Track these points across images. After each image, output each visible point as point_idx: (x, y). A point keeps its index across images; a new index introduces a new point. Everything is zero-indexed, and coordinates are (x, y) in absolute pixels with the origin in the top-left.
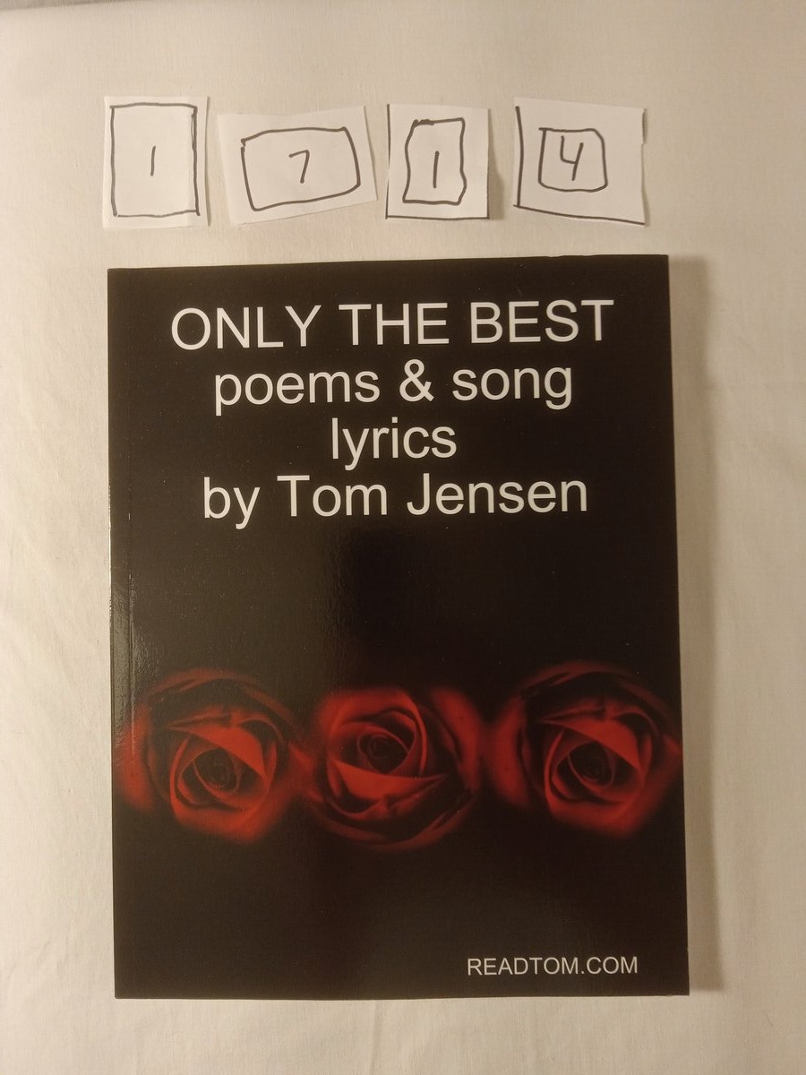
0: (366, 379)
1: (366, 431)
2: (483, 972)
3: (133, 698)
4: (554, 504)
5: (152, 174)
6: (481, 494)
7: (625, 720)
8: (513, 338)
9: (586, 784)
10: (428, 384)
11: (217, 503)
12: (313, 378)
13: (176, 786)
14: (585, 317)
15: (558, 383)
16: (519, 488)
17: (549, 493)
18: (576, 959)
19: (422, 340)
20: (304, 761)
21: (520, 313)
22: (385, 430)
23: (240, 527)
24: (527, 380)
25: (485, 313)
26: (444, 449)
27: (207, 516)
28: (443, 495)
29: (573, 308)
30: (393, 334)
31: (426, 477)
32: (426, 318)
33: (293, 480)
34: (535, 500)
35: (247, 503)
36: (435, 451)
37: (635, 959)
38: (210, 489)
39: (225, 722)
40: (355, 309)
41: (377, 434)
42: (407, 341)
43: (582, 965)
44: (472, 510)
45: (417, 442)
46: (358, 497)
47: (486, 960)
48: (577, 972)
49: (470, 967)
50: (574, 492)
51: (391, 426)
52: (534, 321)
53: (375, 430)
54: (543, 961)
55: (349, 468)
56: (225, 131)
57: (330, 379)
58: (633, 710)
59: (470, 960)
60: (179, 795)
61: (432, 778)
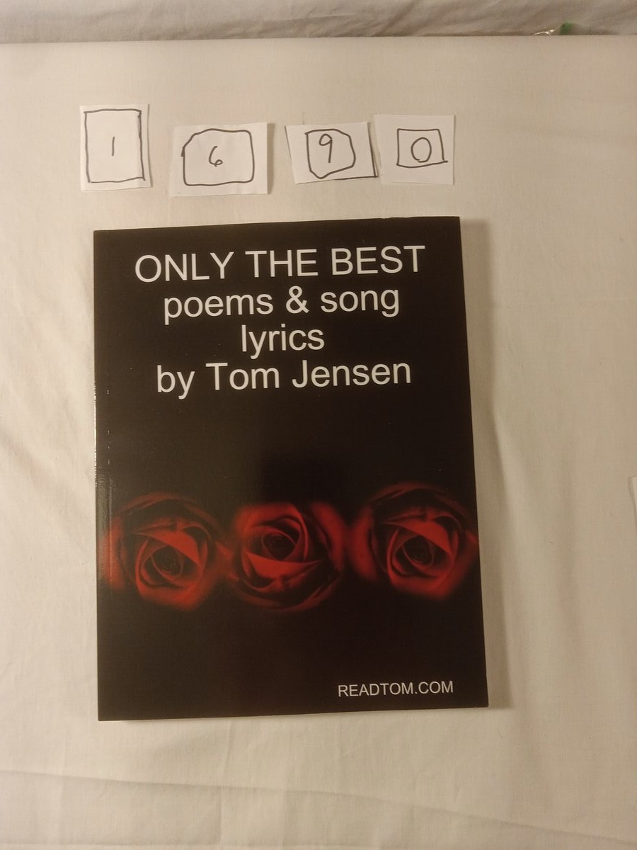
0: (264, 299)
1: (264, 333)
2: (349, 694)
3: (111, 513)
4: (389, 378)
6: (341, 373)
7: (439, 521)
8: (360, 271)
9: (415, 564)
10: (305, 302)
11: (166, 382)
12: (229, 299)
13: (140, 572)
14: (406, 257)
15: (390, 300)
16: (366, 368)
17: (385, 371)
18: (411, 684)
19: (300, 274)
20: (226, 553)
21: (364, 255)
22: (277, 332)
23: (181, 397)
24: (370, 298)
25: (341, 255)
26: (316, 344)
27: (160, 391)
28: (316, 374)
29: (399, 252)
30: (281, 270)
31: (305, 363)
32: (302, 259)
33: (217, 366)
34: (376, 376)
35: (186, 382)
36: (310, 346)
37: (451, 682)
38: (162, 373)
39: (173, 528)
40: (256, 254)
41: (272, 335)
42: (290, 274)
43: (416, 688)
44: (335, 384)
45: (298, 340)
46: (260, 376)
47: (351, 686)
48: (412, 693)
49: (340, 691)
50: (402, 370)
51: (281, 329)
52: (374, 260)
53: (270, 332)
54: (389, 686)
55: (253, 357)
57: (240, 299)
58: (445, 514)
59: (340, 686)
60: (142, 579)
61: (312, 563)
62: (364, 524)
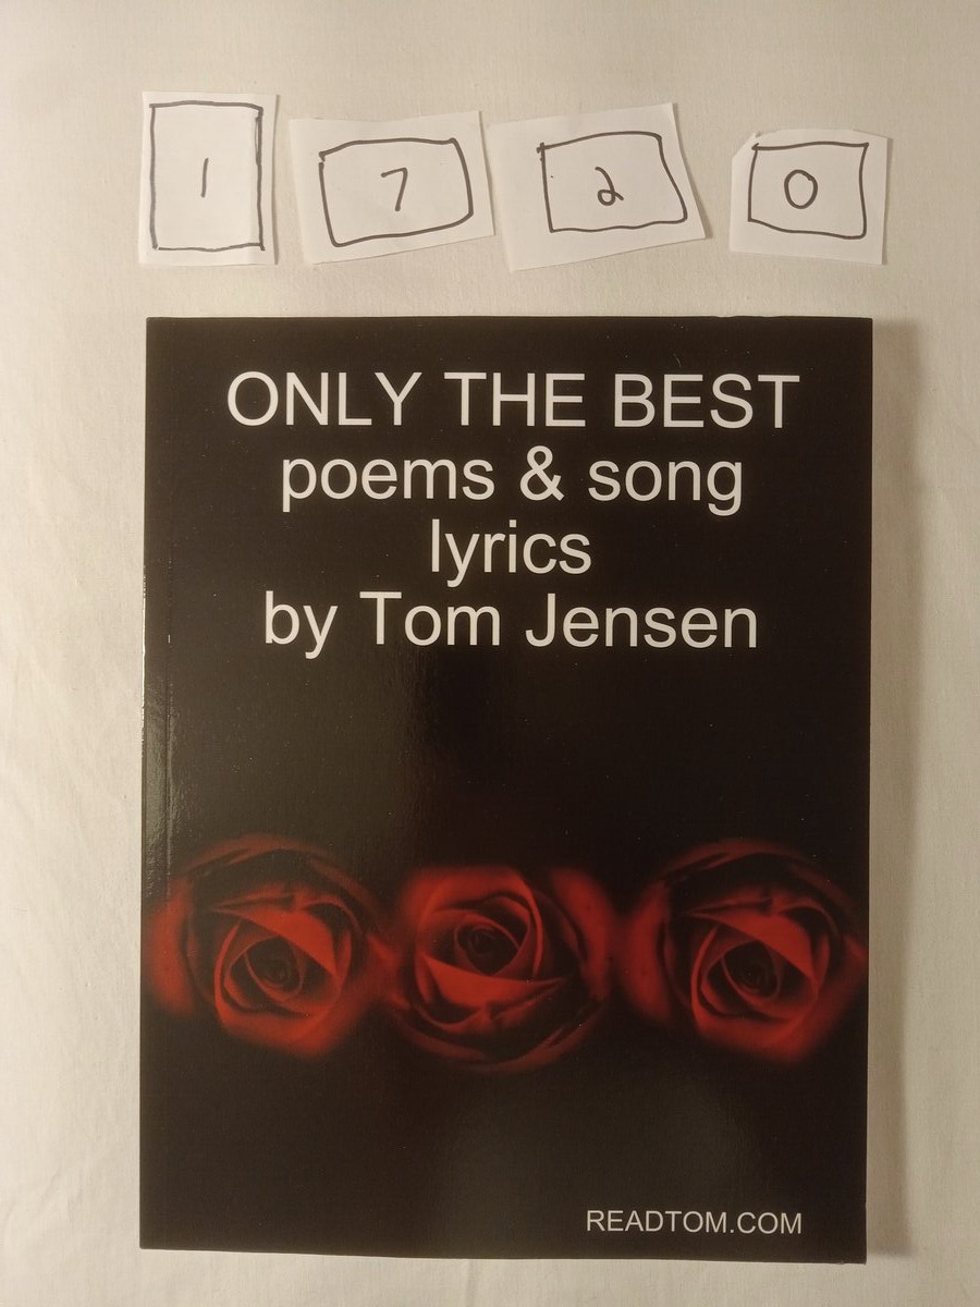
0: (477, 470)
1: (475, 538)
2: (606, 1227)
3: (169, 870)
4: (715, 637)
5: (203, 195)
6: (622, 622)
7: (795, 915)
8: (669, 422)
9: (745, 996)
10: (557, 478)
11: (282, 624)
12: (409, 467)
13: (222, 984)
14: (761, 397)
15: (725, 481)
16: (670, 615)
17: (708, 623)
18: (724, 1215)
19: (550, 422)
20: (386, 956)
21: (679, 389)
22: (500, 537)
23: (310, 655)
24: (685, 477)
25: (632, 388)
26: (576, 562)
27: (269, 641)
28: (572, 622)
29: (747, 386)
30: (514, 412)
31: (551, 598)
32: (556, 393)
33: (381, 597)
34: (690, 631)
35: (320, 626)
36: (564, 565)
37: (799, 1216)
38: (274, 606)
39: (287, 904)
40: (465, 378)
41: (489, 541)
42: (531, 422)
43: (731, 1222)
44: (609, 642)
45: (541, 553)
46: (463, 620)
47: (610, 1212)
48: (724, 1231)
49: (589, 1221)
50: (741, 623)
51: (508, 531)
52: (696, 400)
53: (488, 536)
54: (683, 1215)
55: (452, 584)
56: (299, 141)
57: (431, 469)
58: (807, 902)
59: (589, 1212)
60: (226, 996)
61: (550, 982)
62: (651, 915)
